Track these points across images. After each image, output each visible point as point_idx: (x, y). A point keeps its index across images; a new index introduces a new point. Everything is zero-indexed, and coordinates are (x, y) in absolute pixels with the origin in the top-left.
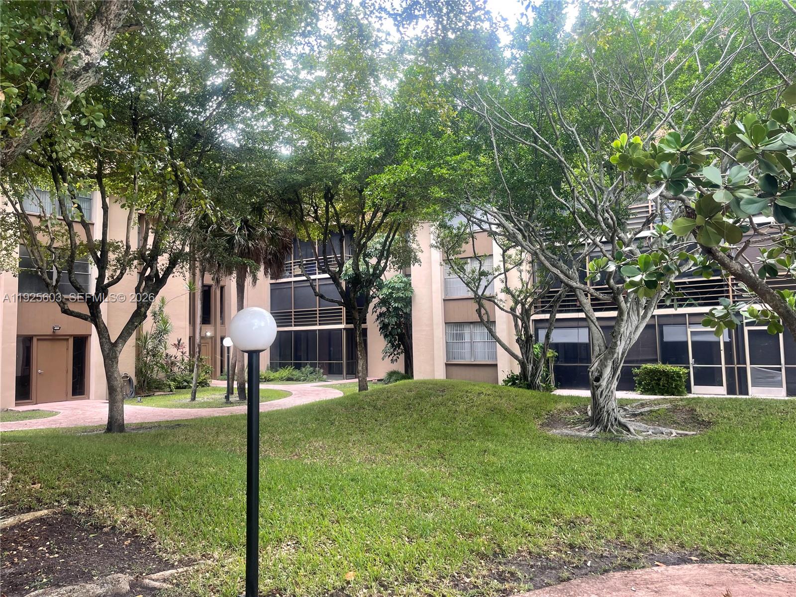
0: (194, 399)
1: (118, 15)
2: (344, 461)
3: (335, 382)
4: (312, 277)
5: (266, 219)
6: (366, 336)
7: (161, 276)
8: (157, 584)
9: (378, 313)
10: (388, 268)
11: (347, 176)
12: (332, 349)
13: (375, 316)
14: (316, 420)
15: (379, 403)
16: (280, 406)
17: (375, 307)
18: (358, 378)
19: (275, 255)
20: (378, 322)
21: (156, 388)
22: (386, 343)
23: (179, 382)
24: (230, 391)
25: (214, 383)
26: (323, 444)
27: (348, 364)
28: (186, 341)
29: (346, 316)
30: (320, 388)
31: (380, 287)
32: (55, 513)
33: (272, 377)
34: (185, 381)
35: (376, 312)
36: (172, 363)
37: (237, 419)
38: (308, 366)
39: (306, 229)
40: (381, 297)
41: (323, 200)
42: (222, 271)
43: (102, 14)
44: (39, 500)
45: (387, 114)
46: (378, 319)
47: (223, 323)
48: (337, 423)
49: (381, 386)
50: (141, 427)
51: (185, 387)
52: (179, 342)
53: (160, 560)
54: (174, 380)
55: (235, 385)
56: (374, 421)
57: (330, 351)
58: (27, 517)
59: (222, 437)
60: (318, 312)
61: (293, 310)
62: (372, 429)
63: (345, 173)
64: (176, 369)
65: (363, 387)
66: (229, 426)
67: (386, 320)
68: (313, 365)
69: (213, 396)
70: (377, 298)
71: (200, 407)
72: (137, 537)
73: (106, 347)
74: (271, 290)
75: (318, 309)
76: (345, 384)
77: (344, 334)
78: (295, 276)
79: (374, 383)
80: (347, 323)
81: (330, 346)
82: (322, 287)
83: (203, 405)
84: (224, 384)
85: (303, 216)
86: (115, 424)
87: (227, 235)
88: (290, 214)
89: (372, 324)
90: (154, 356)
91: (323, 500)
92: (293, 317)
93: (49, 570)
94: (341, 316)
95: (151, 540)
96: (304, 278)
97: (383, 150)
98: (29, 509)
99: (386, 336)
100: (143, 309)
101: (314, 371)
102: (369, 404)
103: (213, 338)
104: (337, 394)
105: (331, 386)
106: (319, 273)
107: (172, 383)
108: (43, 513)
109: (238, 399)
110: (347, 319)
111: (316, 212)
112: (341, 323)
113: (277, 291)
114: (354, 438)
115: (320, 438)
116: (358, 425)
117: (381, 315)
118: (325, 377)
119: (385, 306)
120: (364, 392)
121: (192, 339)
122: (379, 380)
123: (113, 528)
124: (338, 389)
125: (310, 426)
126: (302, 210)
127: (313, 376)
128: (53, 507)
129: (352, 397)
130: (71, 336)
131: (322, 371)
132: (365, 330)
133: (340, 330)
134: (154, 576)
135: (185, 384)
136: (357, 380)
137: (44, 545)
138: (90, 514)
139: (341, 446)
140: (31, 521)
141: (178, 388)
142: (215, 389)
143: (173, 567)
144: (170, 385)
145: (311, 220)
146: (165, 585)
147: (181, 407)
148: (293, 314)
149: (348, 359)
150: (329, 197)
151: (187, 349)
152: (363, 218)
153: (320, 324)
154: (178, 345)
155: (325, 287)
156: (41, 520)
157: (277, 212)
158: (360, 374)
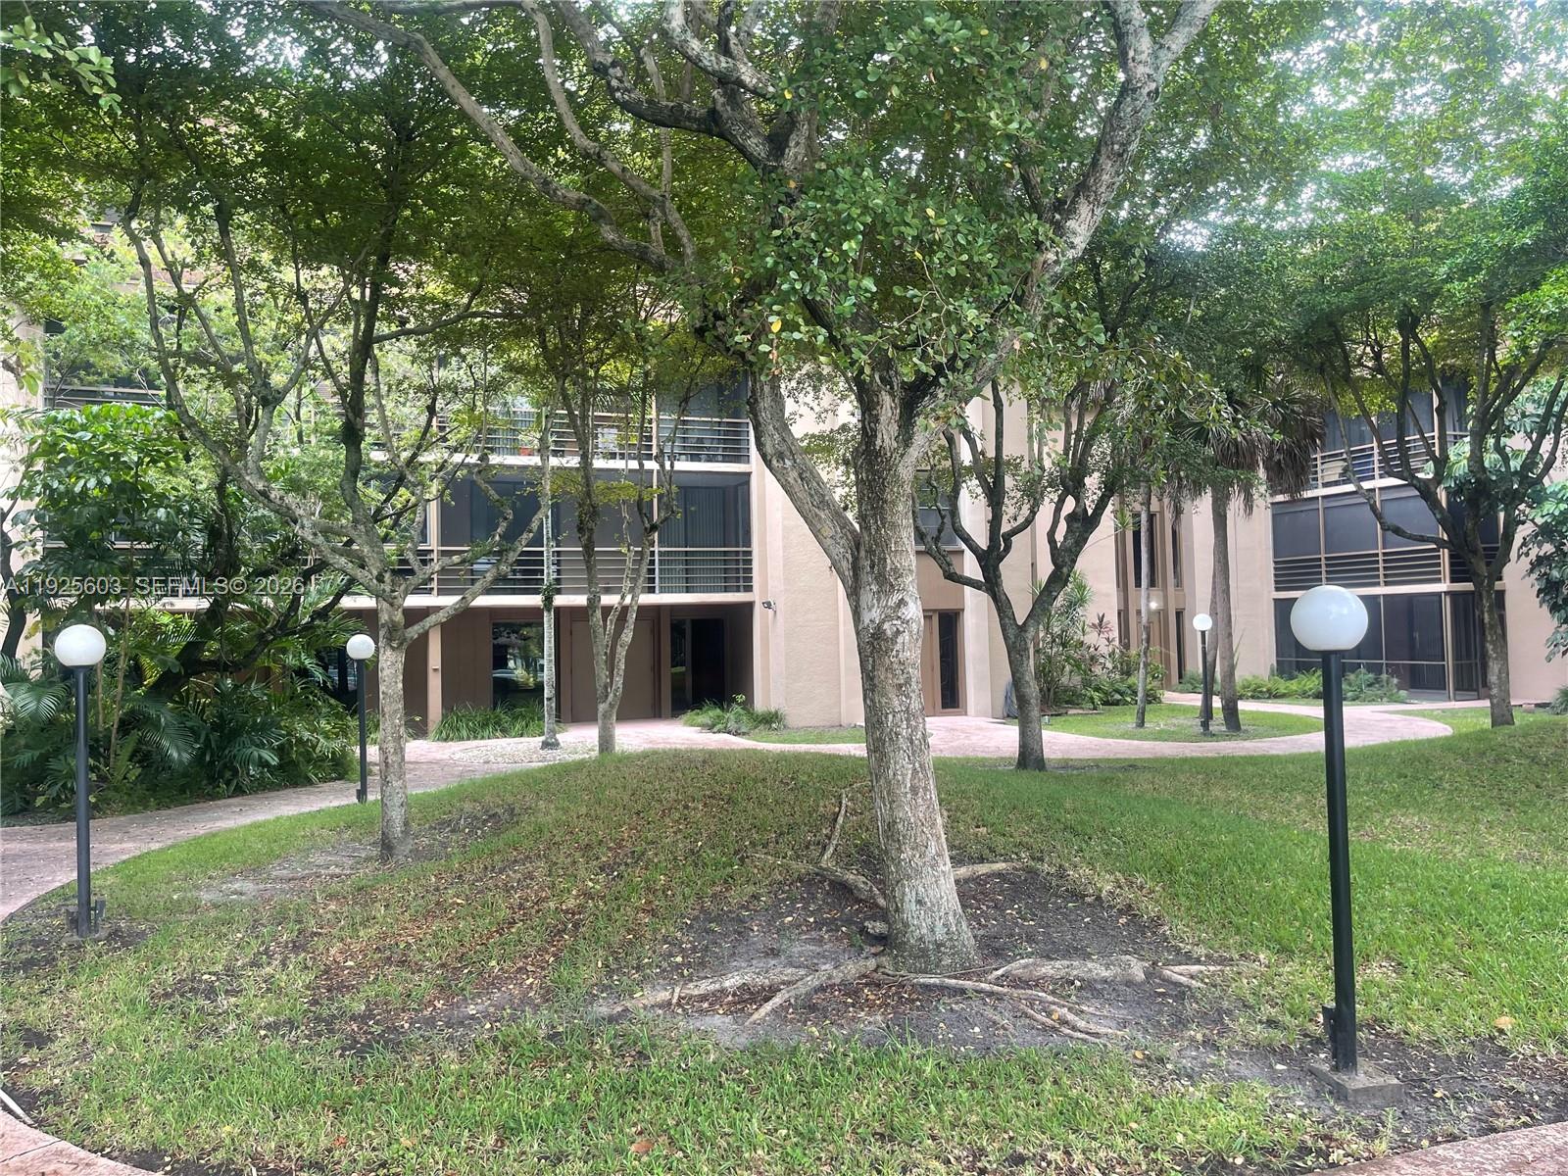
0: (1141, 724)
1: (1110, 186)
2: (1470, 855)
3: (1426, 706)
4: (1366, 485)
5: (1269, 384)
6: (1504, 608)
7: (1090, 512)
8: (1183, 980)
9: (1533, 556)
10: (1558, 463)
11: (1456, 286)
12: (1416, 635)
13: (1525, 564)
14: (1399, 777)
15: (1545, 753)
16: (1312, 745)
17: (1524, 544)
18: (1490, 697)
19: (1290, 453)
20: (1534, 576)
21: (1067, 702)
22: (1556, 623)
23: (1106, 693)
24: (1207, 712)
25: (1169, 697)
26: (1420, 819)
27: (1458, 669)
28: (1112, 619)
29: (1452, 565)
30: (1394, 717)
31: (1538, 500)
32: (1015, 869)
33: (1283, 691)
34: (1117, 691)
35: (1527, 554)
36: (1092, 658)
37: (1237, 764)
38: (1362, 670)
39: (1356, 392)
40: (1539, 521)
41: (1394, 332)
42: (1185, 492)
43: (1088, 188)
44: (992, 851)
45: (1548, 150)
46: (1532, 571)
47: (1179, 584)
48: (1447, 786)
49: (1544, 716)
50: (1066, 765)
51: (1117, 703)
52: (1101, 620)
53: (1178, 951)
54: (1097, 689)
55: (1217, 703)
56: (1532, 787)
57: (1412, 639)
58: (983, 869)
59: (1217, 792)
60: (1381, 558)
61: (1323, 556)
62: (1532, 803)
63: (1449, 279)
64: (1097, 670)
65: (1502, 716)
66: (1225, 775)
67: (1555, 574)
68: (1376, 669)
69: (1175, 721)
70: (1529, 524)
71: (1156, 739)
72: (1135, 915)
73: (1011, 632)
74: (1274, 516)
75: (1380, 551)
76: (1454, 713)
77: (1447, 604)
78: (1326, 485)
79: (1529, 712)
80: (1453, 580)
81: (1411, 629)
82: (1388, 504)
83: (1159, 737)
84: (1196, 700)
85: (1348, 366)
86: (1029, 757)
87: (1195, 425)
88: (1321, 370)
89: (1518, 581)
90: (1064, 645)
91: (1437, 909)
92: (1324, 569)
93: (1031, 939)
94: (1439, 565)
95: (1157, 922)
96: (1350, 488)
97: (1540, 226)
98: (982, 860)
99: (1554, 608)
100: (1065, 570)
101: (1377, 681)
102: (1520, 754)
103: (1162, 614)
104: (1439, 730)
105: (1422, 714)
106: (1381, 477)
107: (1096, 695)
108: (1000, 866)
109: (1224, 728)
110: (1452, 572)
111: (1377, 357)
112: (1439, 580)
113: (1287, 518)
114: (1487, 816)
115: (1411, 811)
116: (1495, 792)
117: (1540, 561)
118: (1403, 693)
119: (1551, 540)
120: (1507, 729)
121: (1123, 615)
122: (1537, 705)
123: (1098, 898)
124: (1438, 720)
125: (1386, 785)
126: (1346, 356)
127: (1375, 691)
128: (1012, 860)
129: (1480, 736)
130: (934, 611)
131: (1395, 681)
132: (1501, 594)
133: (1439, 594)
134: (1177, 969)
135: (1118, 697)
136: (1487, 703)
137: (1013, 909)
138: (1061, 874)
139: (1461, 828)
140: (988, 876)
141: (1106, 703)
142: (1174, 709)
143: (1198, 962)
144: (1092, 698)
145: (1366, 373)
146: (1194, 983)
147: (1122, 736)
148: (1323, 562)
149: (1457, 656)
150: (1408, 326)
151: (1115, 634)
152: (1492, 357)
153: (1387, 584)
154: (1100, 625)
155: (1395, 505)
156: (999, 875)
157: (1290, 367)
158: (1495, 691)
